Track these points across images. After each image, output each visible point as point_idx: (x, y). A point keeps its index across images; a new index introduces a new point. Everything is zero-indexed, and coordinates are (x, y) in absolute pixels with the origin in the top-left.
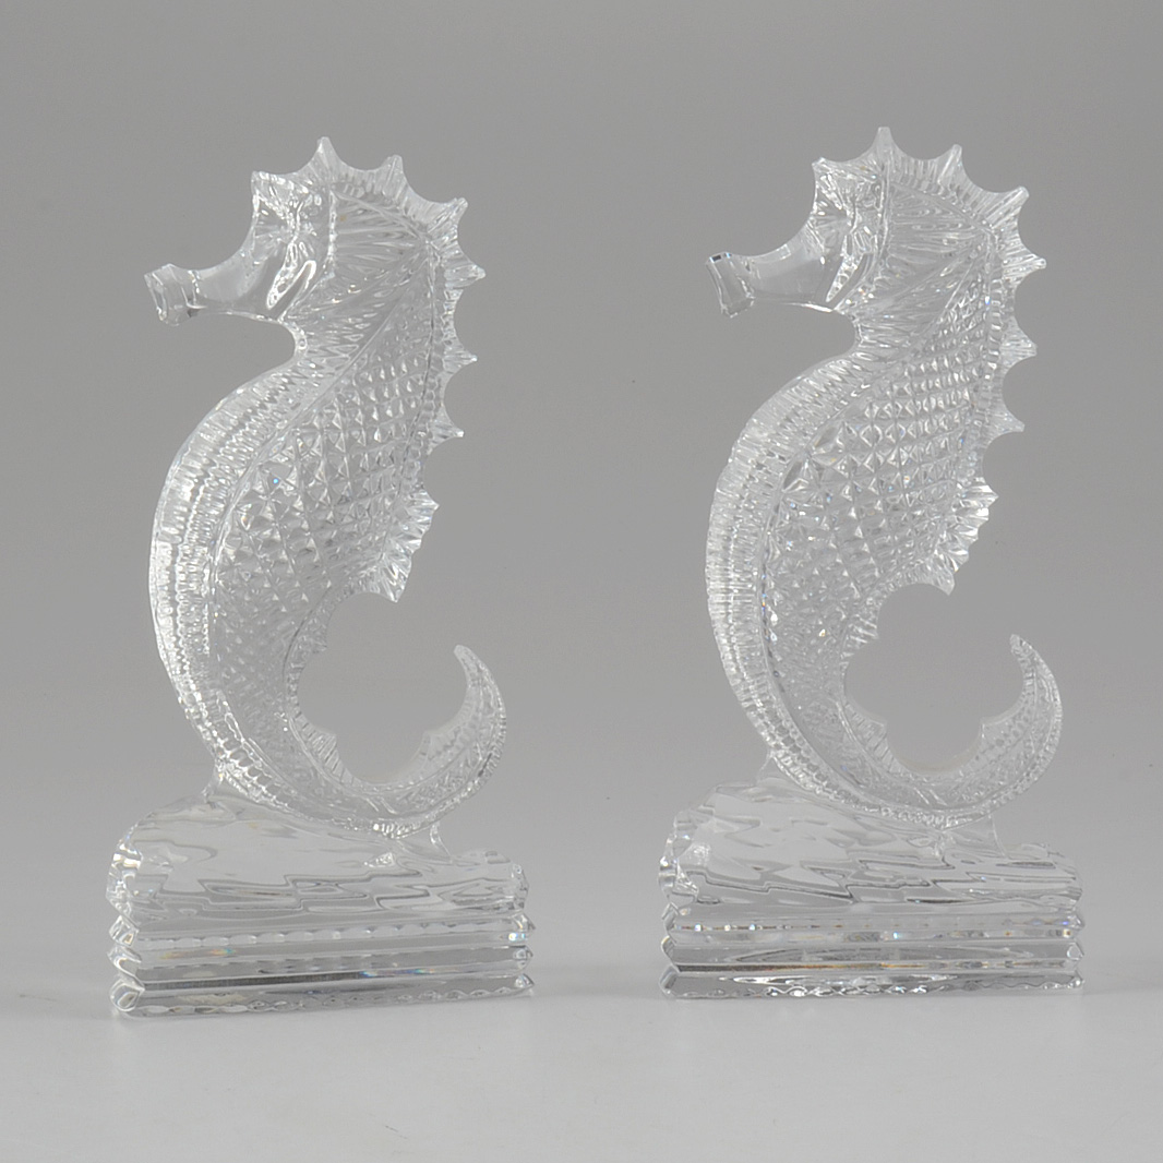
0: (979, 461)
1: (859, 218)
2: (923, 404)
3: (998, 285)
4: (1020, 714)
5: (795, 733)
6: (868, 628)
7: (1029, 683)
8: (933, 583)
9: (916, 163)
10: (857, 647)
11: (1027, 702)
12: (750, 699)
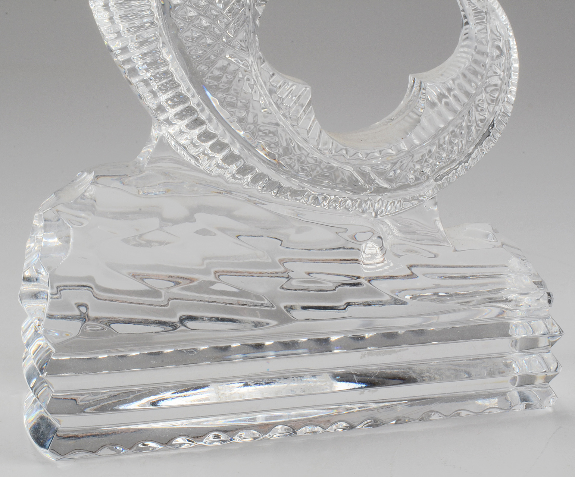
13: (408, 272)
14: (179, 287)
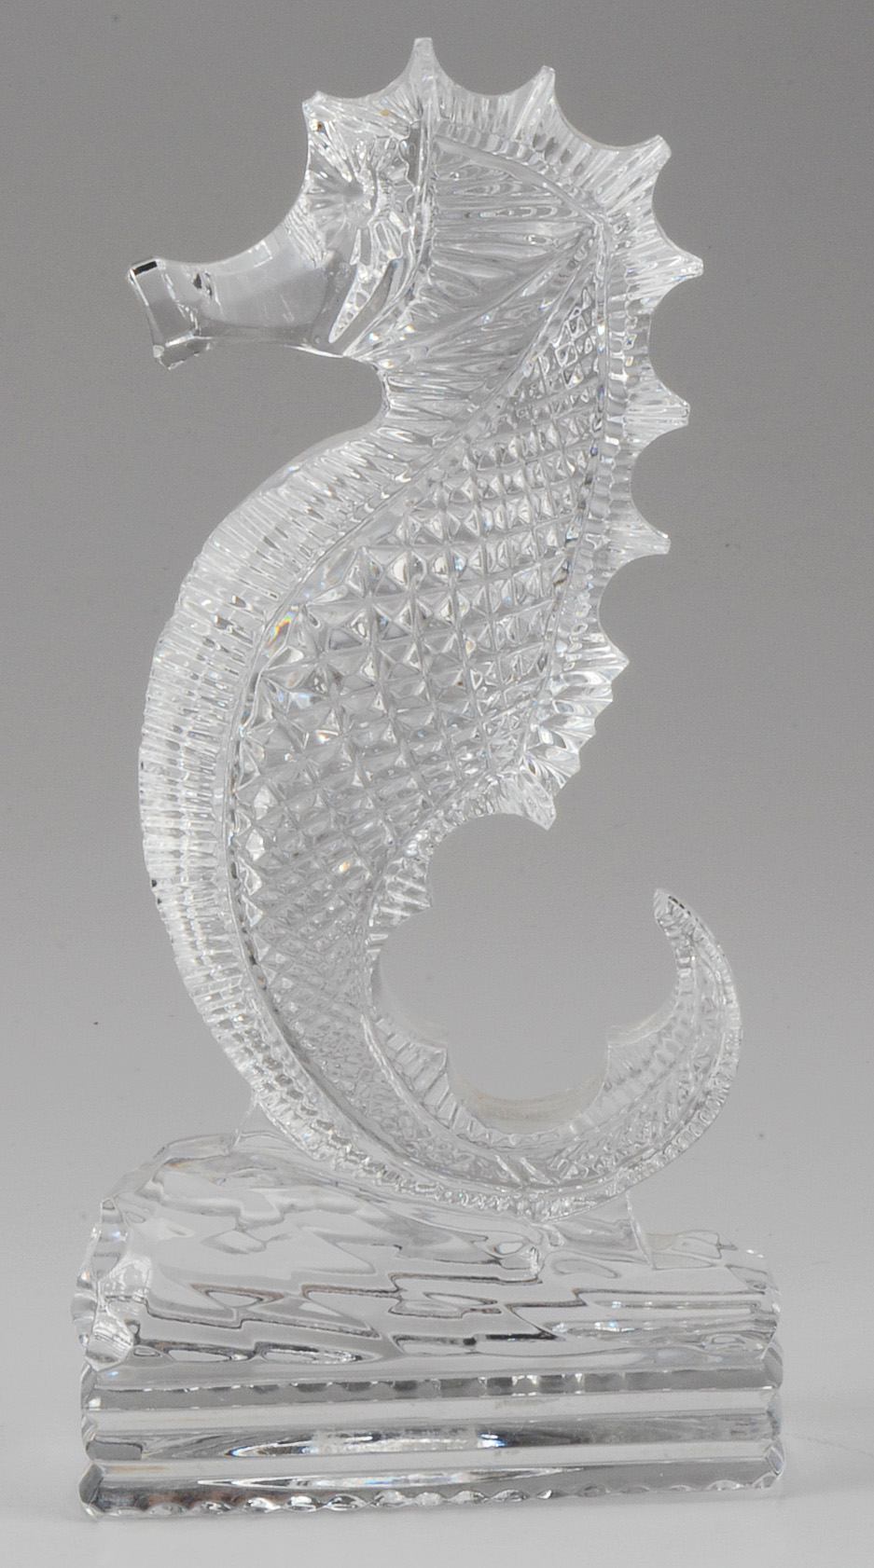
0: (594, 607)
1: (382, 199)
2: (493, 517)
3: (620, 306)
4: (669, 1028)
5: (292, 1065)
6: (412, 893)
7: (684, 973)
8: (519, 813)
9: (478, 101)
10: (395, 922)
11: (680, 1007)
12: (221, 1011)
13: (573, 1298)
14: (262, 1305)
